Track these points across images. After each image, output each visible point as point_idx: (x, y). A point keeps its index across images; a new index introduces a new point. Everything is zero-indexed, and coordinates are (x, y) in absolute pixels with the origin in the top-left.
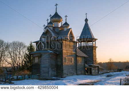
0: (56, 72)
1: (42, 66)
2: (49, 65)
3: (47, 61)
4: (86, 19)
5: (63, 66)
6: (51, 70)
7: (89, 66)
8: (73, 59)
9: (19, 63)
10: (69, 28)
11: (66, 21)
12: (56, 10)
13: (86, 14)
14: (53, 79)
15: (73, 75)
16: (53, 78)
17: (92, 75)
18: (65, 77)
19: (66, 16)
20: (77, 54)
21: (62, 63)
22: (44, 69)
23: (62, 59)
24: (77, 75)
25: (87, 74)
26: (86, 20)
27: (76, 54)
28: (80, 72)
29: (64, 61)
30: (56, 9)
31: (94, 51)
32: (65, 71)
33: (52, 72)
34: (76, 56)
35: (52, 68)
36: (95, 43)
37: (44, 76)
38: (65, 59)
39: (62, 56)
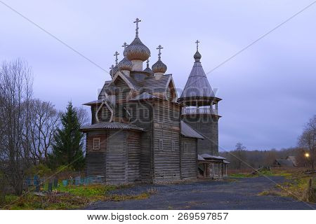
0: (138, 171)
1: (110, 157)
4: (197, 52)
5: (153, 158)
6: (128, 167)
7: (206, 159)
9: (39, 151)
10: (167, 73)
11: (160, 58)
12: (137, 33)
13: (197, 42)
15: (172, 179)
19: (160, 46)
21: (153, 151)
22: (114, 164)
25: (200, 176)
28: (187, 172)
32: (158, 170)
33: (130, 171)
34: (180, 136)
35: (130, 163)
36: (217, 108)
37: (114, 180)
38: (159, 142)
39: (153, 137)
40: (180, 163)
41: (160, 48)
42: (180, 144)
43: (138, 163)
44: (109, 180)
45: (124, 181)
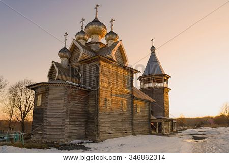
0: (84, 128)
2: (63, 112)
3: (62, 102)
5: (98, 116)
6: (70, 124)
7: (159, 119)
8: (125, 103)
12: (96, 15)
13: (153, 40)
15: (123, 136)
17: (163, 135)
19: (112, 20)
21: (98, 109)
23: (97, 101)
24: (134, 134)
25: (153, 132)
26: (153, 49)
27: (132, 94)
28: (140, 130)
29: (101, 104)
30: (96, 13)
31: (165, 94)
34: (133, 98)
36: (167, 83)
37: (52, 137)
38: (106, 100)
39: (97, 95)
40: (132, 122)
42: (132, 105)
43: (83, 120)
44: (47, 136)
45: (63, 138)
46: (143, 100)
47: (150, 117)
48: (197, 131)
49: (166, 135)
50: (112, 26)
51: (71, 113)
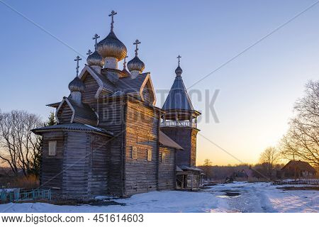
0: (106, 182)
1: (68, 165)
2: (86, 163)
3: (83, 151)
4: (179, 68)
5: (124, 168)
6: (93, 178)
7: (184, 170)
8: (150, 152)
9: (27, 160)
10: (144, 71)
11: (136, 54)
12: (112, 27)
13: (179, 57)
14: (98, 200)
15: (148, 191)
16: (97, 198)
18: (129, 197)
20: (161, 142)
21: (124, 160)
22: (73, 173)
23: (122, 150)
24: (158, 190)
25: (178, 188)
27: (158, 140)
28: (164, 184)
29: (128, 154)
30: (112, 24)
31: (192, 137)
32: (130, 181)
33: (94, 183)
34: (158, 145)
35: (95, 173)
37: (73, 192)
38: (132, 149)
39: (124, 143)
40: (157, 175)
41: (137, 42)
42: (157, 154)
43: (105, 173)
44: (67, 192)
45: (86, 194)
46: (169, 148)
47: (175, 168)
48: (228, 186)
49: (194, 191)
50: (137, 49)
51: (93, 164)
